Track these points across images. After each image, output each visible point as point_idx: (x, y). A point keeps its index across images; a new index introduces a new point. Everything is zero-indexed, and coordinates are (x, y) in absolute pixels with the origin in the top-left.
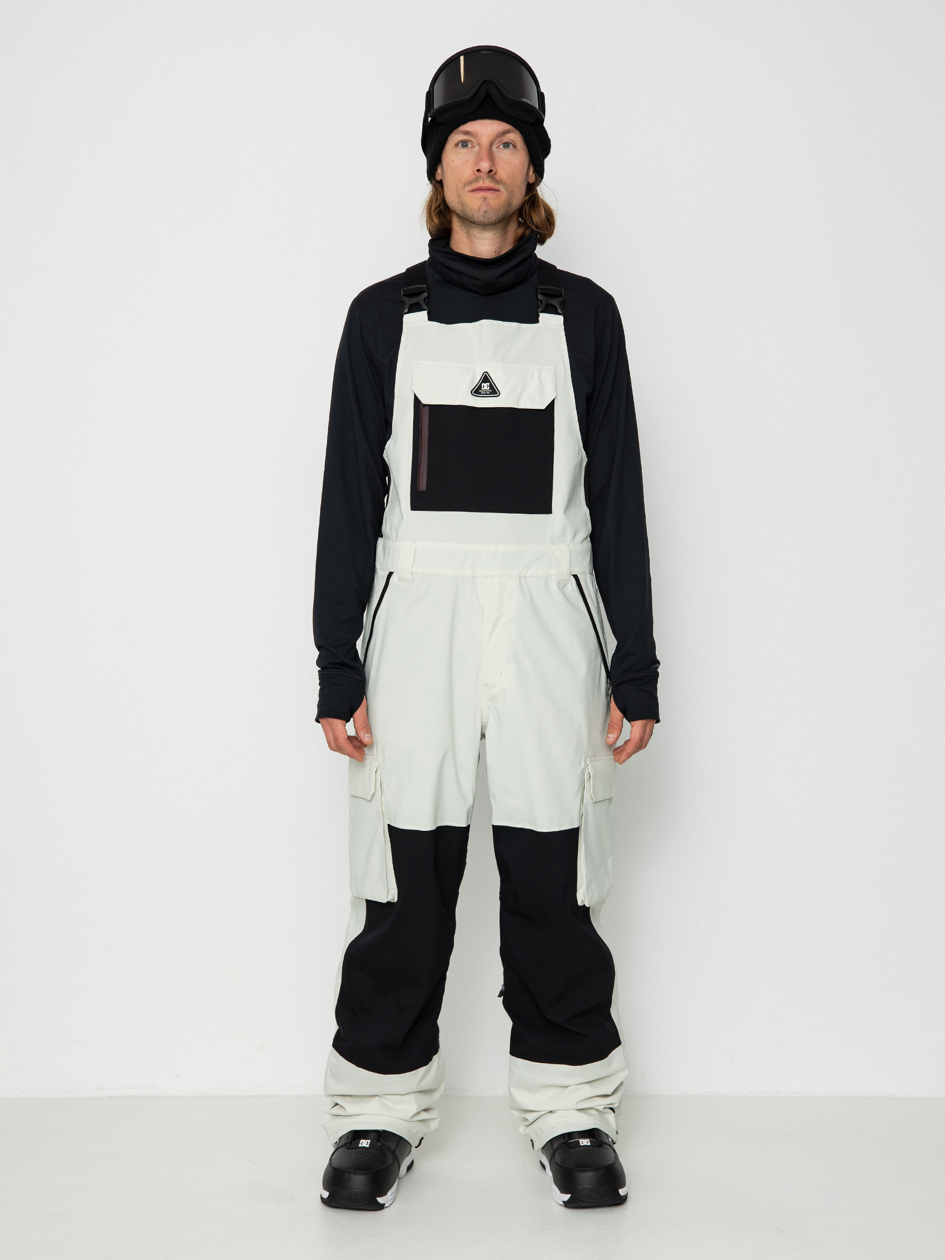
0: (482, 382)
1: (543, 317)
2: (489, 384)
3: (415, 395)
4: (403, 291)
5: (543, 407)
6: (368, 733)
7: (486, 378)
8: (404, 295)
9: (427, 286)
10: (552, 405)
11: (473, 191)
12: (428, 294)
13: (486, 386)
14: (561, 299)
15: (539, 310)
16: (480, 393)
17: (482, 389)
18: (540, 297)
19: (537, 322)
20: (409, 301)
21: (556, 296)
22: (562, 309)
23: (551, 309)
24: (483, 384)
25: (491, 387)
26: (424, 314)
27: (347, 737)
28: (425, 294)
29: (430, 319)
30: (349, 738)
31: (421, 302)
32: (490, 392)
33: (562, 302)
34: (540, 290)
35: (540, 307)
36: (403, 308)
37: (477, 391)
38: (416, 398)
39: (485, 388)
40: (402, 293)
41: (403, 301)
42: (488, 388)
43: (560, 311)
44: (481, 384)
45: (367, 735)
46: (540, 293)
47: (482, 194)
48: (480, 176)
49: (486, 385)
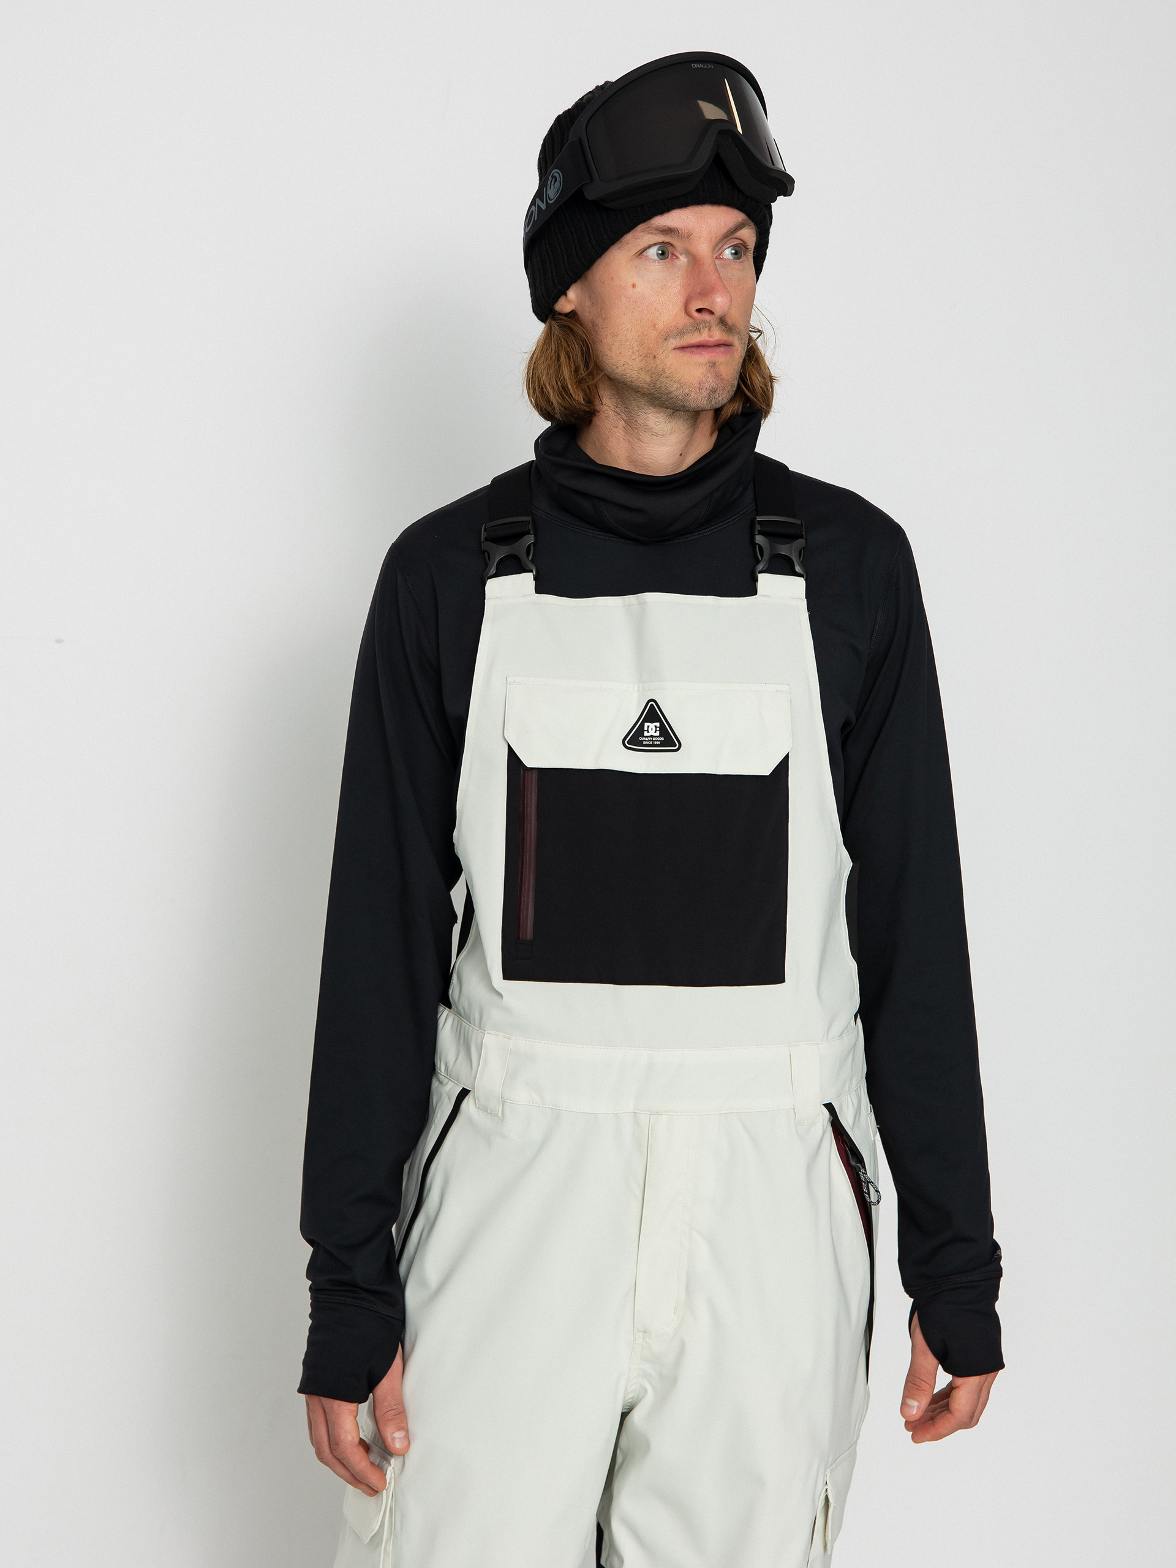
0: (646, 720)
1: (766, 581)
2: (658, 724)
3: (510, 750)
4: (485, 530)
5: (767, 772)
6: (400, 1429)
7: (652, 713)
8: (486, 539)
9: (534, 521)
10: (783, 768)
11: (683, 348)
12: (536, 539)
13: (652, 729)
14: (801, 542)
15: (760, 567)
16: (641, 744)
17: (646, 734)
18: (759, 539)
19: (753, 592)
20: (500, 552)
21: (791, 538)
22: (803, 564)
23: (782, 566)
24: (646, 724)
25: (663, 731)
26: (527, 580)
27: (357, 1440)
28: (530, 539)
29: (538, 590)
30: (362, 1442)
31: (522, 554)
32: (661, 741)
33: (804, 548)
34: (758, 527)
35: (758, 562)
36: (487, 566)
37: (635, 740)
38: (512, 755)
39: (652, 733)
40: (483, 535)
41: (484, 552)
42: (658, 734)
43: (798, 569)
44: (642, 725)
45: (398, 1435)
46: (760, 533)
47: (704, 357)
48: (704, 322)
49: (652, 726)
